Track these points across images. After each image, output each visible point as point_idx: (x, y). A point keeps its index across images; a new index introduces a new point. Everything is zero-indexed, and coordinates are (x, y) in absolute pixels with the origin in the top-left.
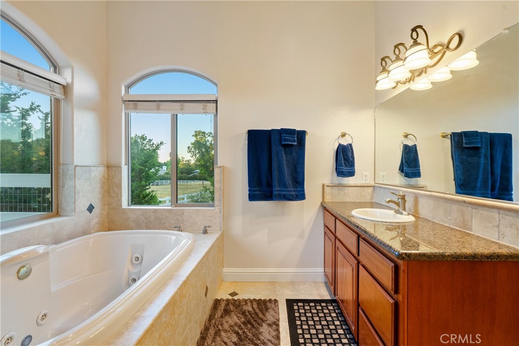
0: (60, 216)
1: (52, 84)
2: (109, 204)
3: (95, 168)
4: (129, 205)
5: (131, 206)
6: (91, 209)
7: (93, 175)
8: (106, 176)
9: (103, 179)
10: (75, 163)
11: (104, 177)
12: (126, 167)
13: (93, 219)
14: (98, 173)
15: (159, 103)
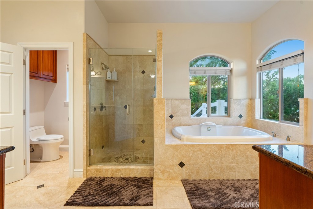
0: (230, 117)
1: (226, 71)
2: (251, 116)
3: (243, 100)
4: (261, 118)
5: (262, 119)
6: (241, 116)
7: (242, 103)
8: (250, 103)
9: (248, 105)
10: (234, 98)
11: (248, 104)
12: (259, 99)
13: (241, 121)
14: (245, 102)
15: (271, 64)
